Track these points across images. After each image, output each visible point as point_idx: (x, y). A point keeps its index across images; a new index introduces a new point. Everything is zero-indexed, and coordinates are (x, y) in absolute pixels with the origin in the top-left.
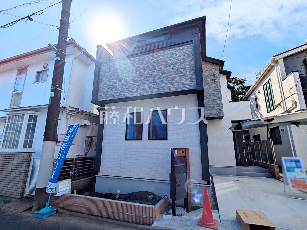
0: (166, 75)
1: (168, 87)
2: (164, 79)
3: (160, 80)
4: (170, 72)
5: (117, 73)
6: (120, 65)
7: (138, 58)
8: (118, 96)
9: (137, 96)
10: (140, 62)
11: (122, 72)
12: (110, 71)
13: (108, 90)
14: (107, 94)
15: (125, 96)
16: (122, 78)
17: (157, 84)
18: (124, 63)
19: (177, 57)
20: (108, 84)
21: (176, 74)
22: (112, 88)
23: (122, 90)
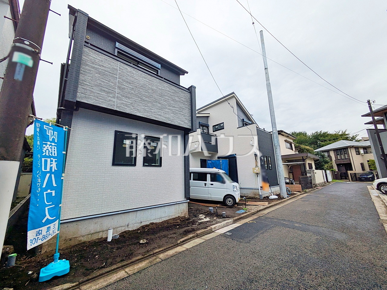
0: (171, 108)
1: (173, 120)
2: (170, 111)
3: (167, 110)
4: (175, 107)
5: (115, 76)
6: (121, 68)
7: (145, 74)
8: (117, 106)
9: (143, 116)
10: (148, 81)
11: (124, 78)
12: (102, 65)
13: (98, 92)
14: (97, 98)
15: (128, 111)
16: (123, 86)
17: (164, 113)
18: (126, 69)
19: (180, 97)
20: (100, 84)
21: (179, 111)
22: (107, 92)
23: (124, 102)
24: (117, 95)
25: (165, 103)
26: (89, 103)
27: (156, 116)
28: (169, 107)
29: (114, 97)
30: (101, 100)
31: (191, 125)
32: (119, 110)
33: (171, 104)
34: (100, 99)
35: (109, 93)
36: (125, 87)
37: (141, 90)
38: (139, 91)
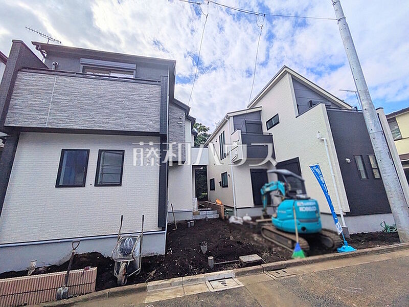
0: (126, 111)
1: (128, 125)
2: (123, 115)
3: (119, 115)
4: (132, 109)
5: (50, 92)
6: (59, 81)
7: (89, 80)
8: (49, 123)
9: (83, 128)
10: (93, 86)
11: (61, 91)
12: (36, 85)
13: (28, 113)
14: (27, 119)
15: (62, 125)
16: (59, 100)
17: (113, 119)
18: (65, 80)
19: (142, 94)
20: (31, 104)
21: (138, 112)
22: (38, 110)
23: (58, 117)
24: (49, 111)
25: (116, 106)
26: (17, 126)
27: (100, 125)
28: (122, 111)
29: (46, 114)
30: (30, 121)
31: (159, 127)
32: (51, 127)
33: (126, 106)
34: (30, 119)
35: (41, 110)
36: (61, 100)
37: (82, 99)
38: (79, 100)
